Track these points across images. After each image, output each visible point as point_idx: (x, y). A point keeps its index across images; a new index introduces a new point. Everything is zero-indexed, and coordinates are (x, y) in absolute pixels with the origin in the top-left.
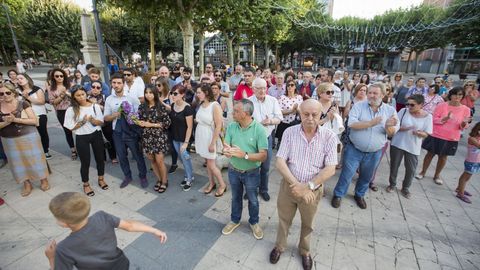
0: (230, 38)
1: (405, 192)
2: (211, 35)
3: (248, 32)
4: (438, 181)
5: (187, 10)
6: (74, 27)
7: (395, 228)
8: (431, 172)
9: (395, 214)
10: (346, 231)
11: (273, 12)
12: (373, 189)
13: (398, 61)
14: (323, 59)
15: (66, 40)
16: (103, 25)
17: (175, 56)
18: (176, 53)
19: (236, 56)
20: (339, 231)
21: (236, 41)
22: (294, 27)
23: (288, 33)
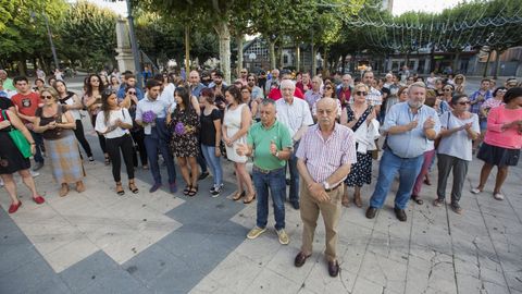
0: (272, 40)
1: (454, 206)
2: (252, 38)
3: (292, 33)
4: (498, 196)
5: (223, 12)
6: (109, 34)
7: (437, 242)
8: (490, 186)
9: (439, 228)
10: (380, 242)
11: (320, 10)
12: (418, 202)
13: (474, 63)
14: (381, 62)
15: (102, 48)
16: (138, 31)
17: (212, 63)
18: (214, 59)
19: (278, 61)
20: (372, 242)
21: (278, 44)
22: (344, 26)
23: (338, 33)
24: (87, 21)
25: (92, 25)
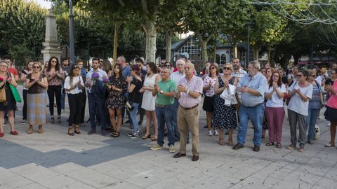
0: (205, 39)
2: (184, 36)
11: (258, 8)
21: (211, 42)
22: (291, 23)
23: (283, 32)
24: (10, 14)
25: (16, 19)
